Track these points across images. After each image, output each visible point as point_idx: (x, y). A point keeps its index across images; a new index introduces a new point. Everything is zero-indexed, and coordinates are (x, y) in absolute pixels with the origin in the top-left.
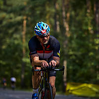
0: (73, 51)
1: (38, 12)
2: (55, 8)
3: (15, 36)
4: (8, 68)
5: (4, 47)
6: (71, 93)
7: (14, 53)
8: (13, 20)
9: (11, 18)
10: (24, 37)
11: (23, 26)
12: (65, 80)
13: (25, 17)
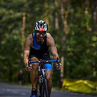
0: (70, 47)
1: (37, 9)
2: (54, 5)
3: (14, 31)
4: (6, 63)
5: (3, 42)
6: (67, 89)
7: (13, 49)
8: (12, 16)
9: (11, 14)
10: (23, 33)
11: (22, 23)
12: (62, 75)
13: (24, 14)
